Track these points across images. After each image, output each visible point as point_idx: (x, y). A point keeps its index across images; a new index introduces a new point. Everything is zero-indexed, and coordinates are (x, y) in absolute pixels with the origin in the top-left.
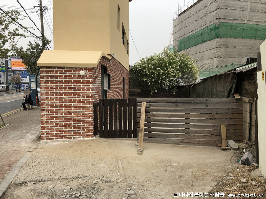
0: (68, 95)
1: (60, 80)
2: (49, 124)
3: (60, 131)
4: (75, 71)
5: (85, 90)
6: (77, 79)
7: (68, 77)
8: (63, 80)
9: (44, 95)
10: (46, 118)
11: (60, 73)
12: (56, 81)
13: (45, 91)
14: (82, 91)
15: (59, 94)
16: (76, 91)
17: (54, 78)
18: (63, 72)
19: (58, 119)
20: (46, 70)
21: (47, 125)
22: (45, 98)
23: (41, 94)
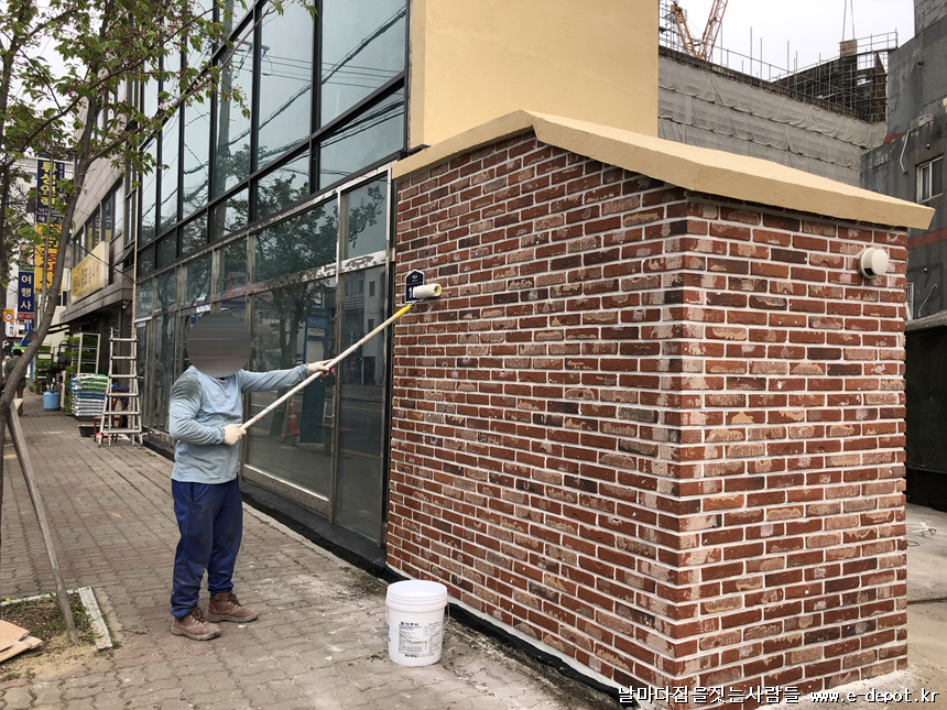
0: (806, 401)
1: (773, 300)
2: (719, 604)
3: (769, 647)
4: (839, 244)
5: (876, 370)
6: (844, 301)
7: (808, 283)
8: (788, 298)
9: (698, 397)
10: (706, 562)
11: (777, 255)
12: (755, 303)
13: (704, 374)
14: (863, 376)
15: (766, 392)
16: (842, 375)
17: (747, 286)
18: (791, 248)
19: (762, 561)
20: (714, 222)
21: (706, 617)
22: (704, 418)
23: (683, 393)
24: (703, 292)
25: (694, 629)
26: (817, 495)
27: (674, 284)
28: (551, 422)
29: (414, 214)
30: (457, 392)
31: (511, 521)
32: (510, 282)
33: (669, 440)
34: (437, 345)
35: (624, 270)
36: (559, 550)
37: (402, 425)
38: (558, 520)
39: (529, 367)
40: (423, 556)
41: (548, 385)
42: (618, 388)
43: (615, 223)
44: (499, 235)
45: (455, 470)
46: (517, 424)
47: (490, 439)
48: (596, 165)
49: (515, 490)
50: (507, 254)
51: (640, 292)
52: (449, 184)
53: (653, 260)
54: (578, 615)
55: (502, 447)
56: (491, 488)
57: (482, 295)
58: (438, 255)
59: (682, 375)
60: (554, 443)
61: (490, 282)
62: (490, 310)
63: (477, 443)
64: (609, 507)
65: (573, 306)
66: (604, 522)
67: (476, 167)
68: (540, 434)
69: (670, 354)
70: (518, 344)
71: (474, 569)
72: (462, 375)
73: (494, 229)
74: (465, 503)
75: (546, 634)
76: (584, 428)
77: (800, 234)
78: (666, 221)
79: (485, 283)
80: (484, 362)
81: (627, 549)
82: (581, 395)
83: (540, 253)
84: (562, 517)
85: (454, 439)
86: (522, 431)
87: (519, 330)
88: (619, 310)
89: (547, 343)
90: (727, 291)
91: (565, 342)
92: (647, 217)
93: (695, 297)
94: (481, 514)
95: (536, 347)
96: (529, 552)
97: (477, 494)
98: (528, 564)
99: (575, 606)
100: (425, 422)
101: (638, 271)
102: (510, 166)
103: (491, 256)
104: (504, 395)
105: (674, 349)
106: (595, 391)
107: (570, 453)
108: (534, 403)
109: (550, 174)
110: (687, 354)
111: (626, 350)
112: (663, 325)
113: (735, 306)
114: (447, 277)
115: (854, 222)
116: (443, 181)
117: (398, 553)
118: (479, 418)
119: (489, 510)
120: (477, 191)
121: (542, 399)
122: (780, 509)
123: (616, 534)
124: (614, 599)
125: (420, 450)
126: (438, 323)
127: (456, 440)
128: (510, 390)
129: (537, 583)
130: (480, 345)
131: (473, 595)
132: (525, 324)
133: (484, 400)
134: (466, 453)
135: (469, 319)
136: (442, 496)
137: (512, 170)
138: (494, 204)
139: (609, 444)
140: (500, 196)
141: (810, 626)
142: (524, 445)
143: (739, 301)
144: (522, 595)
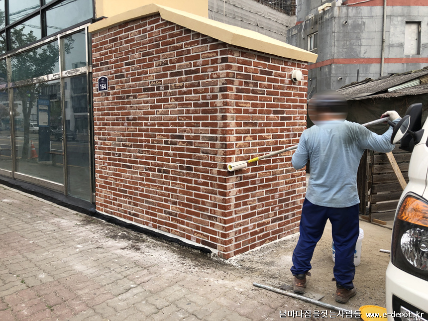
0: (272, 131)
1: (260, 91)
2: (241, 210)
3: (259, 225)
4: (284, 68)
5: (297, 118)
6: (286, 91)
7: (273, 84)
8: (266, 90)
9: (233, 130)
10: (236, 194)
11: (262, 72)
12: (254, 92)
13: (235, 121)
14: (292, 121)
15: (258, 128)
16: (285, 120)
17: (251, 85)
18: (267, 69)
19: (256, 193)
20: (238, 58)
21: (237, 215)
22: (235, 138)
23: (227, 129)
24: (234, 87)
25: (232, 220)
26: (276, 167)
27: (223, 84)
28: (172, 143)
29: (100, 49)
30: (127, 132)
31: (156, 186)
32: (150, 82)
33: (222, 148)
34: (116, 111)
35: (202, 78)
36: (177, 196)
37: (100, 148)
38: (176, 184)
39: (162, 120)
40: (114, 205)
41: (170, 127)
42: (201, 128)
43: (198, 57)
44: (144, 61)
45: (128, 167)
46: (157, 145)
47: (144, 152)
48: (188, 31)
49: (157, 173)
50: (149, 69)
51: (209, 87)
52: (118, 36)
53: (214, 74)
54: (185, 221)
55: (150, 155)
56: (145, 173)
57: (137, 88)
58: (114, 69)
59: (227, 121)
60: (174, 152)
61: (141, 82)
62: (142, 95)
63: (138, 154)
64: (198, 176)
65: (180, 93)
66: (196, 182)
67: (132, 29)
68: (168, 149)
69: (222, 113)
70: (156, 110)
71: (139, 208)
72: (129, 125)
73: (142, 58)
74: (133, 180)
75: (172, 230)
76: (187, 145)
77: (270, 64)
78: (220, 57)
79: (139, 82)
80: (140, 118)
81: (205, 192)
82: (185, 131)
83: (165, 69)
84: (178, 182)
85: (127, 153)
86: (159, 148)
87: (156, 104)
88: (201, 95)
89: (169, 109)
90: (243, 87)
91: (177, 109)
92: (211, 55)
93: (231, 89)
94: (141, 184)
95: (164, 112)
96: (164, 198)
97: (139, 176)
98: (164, 203)
99: (184, 217)
100: (112, 147)
101: (208, 78)
102: (148, 29)
103: (141, 70)
104: (150, 133)
105: (224, 111)
106: (191, 130)
107: (181, 156)
108: (164, 136)
109: (168, 34)
110: (229, 113)
111: (204, 112)
112: (219, 101)
113: (246, 93)
114: (120, 80)
115: (289, 59)
116: (115, 34)
117: (101, 205)
118: (138, 143)
119: (145, 183)
120: (133, 40)
121: (168, 134)
122: (263, 173)
123: (201, 187)
124: (201, 212)
125: (109, 159)
126: (116, 101)
127: (128, 153)
128: (153, 130)
129: (168, 210)
130: (138, 111)
131: (139, 219)
132: (158, 101)
133: (141, 136)
134: (133, 159)
135: (131, 99)
136: (122, 178)
137: (149, 31)
138: (142, 46)
139: (198, 151)
140: (144, 43)
141: (273, 217)
142: (161, 154)
143: (248, 91)
144: (161, 216)
